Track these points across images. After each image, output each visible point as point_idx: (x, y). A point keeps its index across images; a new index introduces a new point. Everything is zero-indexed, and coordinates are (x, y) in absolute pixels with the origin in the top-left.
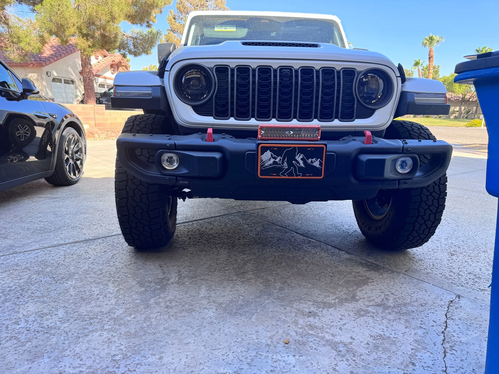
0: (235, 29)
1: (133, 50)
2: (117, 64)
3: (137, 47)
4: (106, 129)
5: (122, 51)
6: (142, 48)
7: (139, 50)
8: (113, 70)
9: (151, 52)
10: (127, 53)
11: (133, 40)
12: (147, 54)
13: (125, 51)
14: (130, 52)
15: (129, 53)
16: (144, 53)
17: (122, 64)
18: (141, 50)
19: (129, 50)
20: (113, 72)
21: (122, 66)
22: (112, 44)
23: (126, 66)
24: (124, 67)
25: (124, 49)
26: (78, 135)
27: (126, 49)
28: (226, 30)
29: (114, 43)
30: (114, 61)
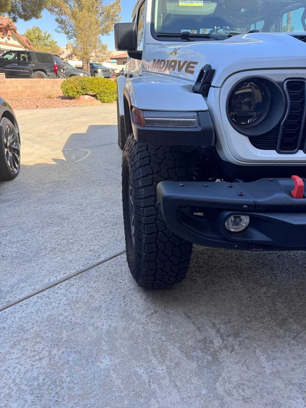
0: (203, 3)
1: (22, 14)
2: (5, 28)
3: (27, 10)
4: (9, 98)
5: (13, 15)
6: (31, 11)
7: (29, 13)
8: (3, 34)
9: (41, 16)
10: (17, 16)
11: (22, 3)
12: (37, 17)
13: (15, 15)
14: (21, 16)
15: (19, 17)
16: (34, 16)
17: (10, 27)
18: (30, 13)
19: (18, 13)
20: (2, 36)
21: (10, 30)
22: (4, 8)
23: (14, 29)
24: (12, 31)
25: (14, 13)
26: (12, 124)
27: (15, 12)
28: (192, 5)
29: (5, 7)
30: (2, 24)
